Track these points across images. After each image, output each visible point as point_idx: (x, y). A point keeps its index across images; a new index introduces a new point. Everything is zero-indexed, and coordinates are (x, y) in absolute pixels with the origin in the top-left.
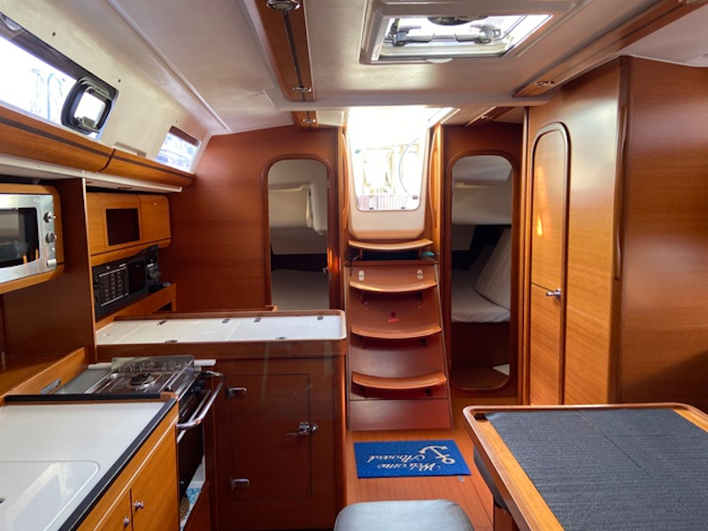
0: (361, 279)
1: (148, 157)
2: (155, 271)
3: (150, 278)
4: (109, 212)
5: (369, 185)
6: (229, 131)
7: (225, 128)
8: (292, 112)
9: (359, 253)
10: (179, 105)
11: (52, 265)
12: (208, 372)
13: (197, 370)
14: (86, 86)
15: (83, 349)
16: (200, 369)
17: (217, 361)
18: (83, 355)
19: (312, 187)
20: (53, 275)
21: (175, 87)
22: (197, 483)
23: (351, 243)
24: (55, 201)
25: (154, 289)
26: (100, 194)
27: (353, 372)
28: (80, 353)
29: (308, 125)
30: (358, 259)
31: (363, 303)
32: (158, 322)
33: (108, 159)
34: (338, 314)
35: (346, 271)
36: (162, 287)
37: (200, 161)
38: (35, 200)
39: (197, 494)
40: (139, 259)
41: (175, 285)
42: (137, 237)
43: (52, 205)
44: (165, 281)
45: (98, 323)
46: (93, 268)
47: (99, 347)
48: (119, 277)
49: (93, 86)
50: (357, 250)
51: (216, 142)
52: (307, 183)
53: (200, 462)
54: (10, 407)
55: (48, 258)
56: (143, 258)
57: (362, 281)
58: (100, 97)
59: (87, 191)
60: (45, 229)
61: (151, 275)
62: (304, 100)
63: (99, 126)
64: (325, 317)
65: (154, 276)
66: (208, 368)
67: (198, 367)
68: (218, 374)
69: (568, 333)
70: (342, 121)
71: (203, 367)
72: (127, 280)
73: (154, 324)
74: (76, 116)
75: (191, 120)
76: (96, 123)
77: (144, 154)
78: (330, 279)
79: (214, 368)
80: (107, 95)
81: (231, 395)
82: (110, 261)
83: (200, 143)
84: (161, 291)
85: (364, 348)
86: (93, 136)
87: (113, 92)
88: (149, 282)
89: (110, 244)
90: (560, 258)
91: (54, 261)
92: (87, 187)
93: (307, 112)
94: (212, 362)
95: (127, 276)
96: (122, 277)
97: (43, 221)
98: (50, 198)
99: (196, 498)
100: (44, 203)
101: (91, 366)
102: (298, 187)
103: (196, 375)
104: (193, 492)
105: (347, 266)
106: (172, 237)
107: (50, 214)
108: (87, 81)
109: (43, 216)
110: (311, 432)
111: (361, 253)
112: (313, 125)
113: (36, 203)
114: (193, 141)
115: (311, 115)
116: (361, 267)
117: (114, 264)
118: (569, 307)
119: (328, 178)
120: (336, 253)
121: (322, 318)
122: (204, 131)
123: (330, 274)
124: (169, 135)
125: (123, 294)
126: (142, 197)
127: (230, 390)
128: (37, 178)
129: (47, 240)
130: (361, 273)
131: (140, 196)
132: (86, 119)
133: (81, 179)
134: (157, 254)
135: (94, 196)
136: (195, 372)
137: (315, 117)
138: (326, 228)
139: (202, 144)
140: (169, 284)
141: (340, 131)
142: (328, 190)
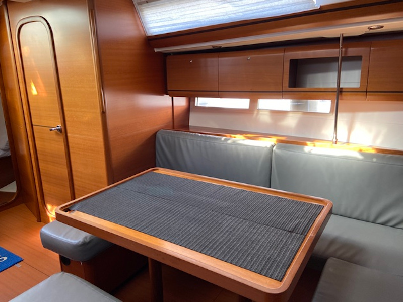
69: (71, 151)
90: (57, 106)
118: (69, 135)
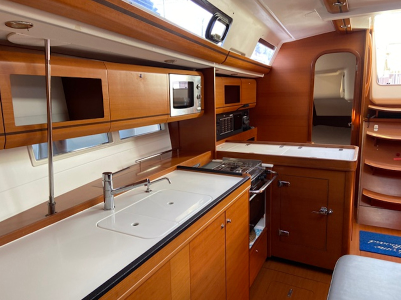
0: (376, 130)
1: (246, 56)
2: (247, 120)
3: (244, 123)
4: (226, 87)
5: (389, 70)
6: (293, 39)
7: (291, 38)
8: (333, 21)
9: (375, 114)
10: (265, 25)
11: (199, 110)
12: (269, 170)
13: (263, 168)
14: (217, 17)
15: (210, 152)
16: (265, 169)
17: (274, 165)
18: (210, 154)
19: (346, 72)
20: (199, 115)
21: (263, 14)
22: (260, 227)
23: (370, 106)
24: (201, 79)
25: (245, 129)
26: (222, 78)
27: (363, 189)
28: (209, 154)
29: (345, 30)
30: (375, 118)
31: (375, 145)
32: (246, 144)
33: (226, 56)
34: (354, 148)
35: (364, 125)
36: (250, 128)
37: (275, 58)
38: (193, 78)
39: (261, 232)
40: (239, 113)
41: (257, 128)
42: (239, 101)
43: (200, 81)
44: (252, 126)
45: (218, 142)
46: (217, 115)
47: (217, 151)
48: (229, 121)
49: (220, 17)
50: (374, 111)
51: (285, 46)
52: (343, 69)
53: (263, 217)
54: (179, 171)
55: (198, 107)
56: (241, 113)
57: (376, 131)
58: (224, 23)
59: (216, 76)
60: (197, 92)
61: (245, 122)
62: (341, 12)
63: (223, 39)
64: (344, 150)
65: (246, 122)
66: (269, 168)
67: (263, 167)
68: (274, 172)
70: (370, 25)
71: (266, 168)
72: (233, 123)
73: (244, 145)
74: (212, 34)
75: (271, 33)
76: (221, 37)
77: (244, 55)
78: (353, 129)
79: (273, 169)
80: (227, 22)
81: (281, 184)
82: (226, 112)
83: (276, 48)
84: (249, 131)
85: (373, 175)
86: (219, 44)
87: (230, 20)
88: (243, 126)
89: (226, 103)
91: (200, 108)
92: (216, 73)
93: (344, 19)
94: (272, 166)
95: (233, 121)
96: (231, 122)
97: (196, 89)
98: (200, 77)
99: (260, 234)
100: (197, 80)
101: (213, 160)
102: (336, 72)
103: (262, 171)
104: (258, 230)
105: (365, 122)
106: (257, 103)
107: (199, 85)
108: (218, 14)
109: (196, 86)
110: (328, 213)
111: (377, 113)
112: (348, 29)
113: (193, 80)
114: (272, 47)
115: (346, 21)
116: (377, 123)
117: (227, 114)
119: (357, 64)
120: (358, 113)
121: (342, 150)
122: (279, 40)
123: (353, 126)
124: (258, 43)
125: (231, 130)
126: (243, 80)
127: (281, 182)
128: (195, 68)
129: (198, 98)
130: (376, 126)
131: (242, 79)
132: (217, 35)
133: (213, 68)
134: (248, 111)
135: (220, 78)
136: (262, 170)
137: (349, 23)
138: (352, 97)
139: (277, 48)
140: (253, 128)
141: (368, 33)
142: (356, 71)
